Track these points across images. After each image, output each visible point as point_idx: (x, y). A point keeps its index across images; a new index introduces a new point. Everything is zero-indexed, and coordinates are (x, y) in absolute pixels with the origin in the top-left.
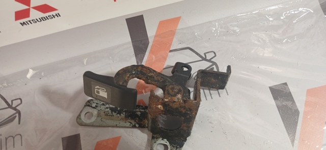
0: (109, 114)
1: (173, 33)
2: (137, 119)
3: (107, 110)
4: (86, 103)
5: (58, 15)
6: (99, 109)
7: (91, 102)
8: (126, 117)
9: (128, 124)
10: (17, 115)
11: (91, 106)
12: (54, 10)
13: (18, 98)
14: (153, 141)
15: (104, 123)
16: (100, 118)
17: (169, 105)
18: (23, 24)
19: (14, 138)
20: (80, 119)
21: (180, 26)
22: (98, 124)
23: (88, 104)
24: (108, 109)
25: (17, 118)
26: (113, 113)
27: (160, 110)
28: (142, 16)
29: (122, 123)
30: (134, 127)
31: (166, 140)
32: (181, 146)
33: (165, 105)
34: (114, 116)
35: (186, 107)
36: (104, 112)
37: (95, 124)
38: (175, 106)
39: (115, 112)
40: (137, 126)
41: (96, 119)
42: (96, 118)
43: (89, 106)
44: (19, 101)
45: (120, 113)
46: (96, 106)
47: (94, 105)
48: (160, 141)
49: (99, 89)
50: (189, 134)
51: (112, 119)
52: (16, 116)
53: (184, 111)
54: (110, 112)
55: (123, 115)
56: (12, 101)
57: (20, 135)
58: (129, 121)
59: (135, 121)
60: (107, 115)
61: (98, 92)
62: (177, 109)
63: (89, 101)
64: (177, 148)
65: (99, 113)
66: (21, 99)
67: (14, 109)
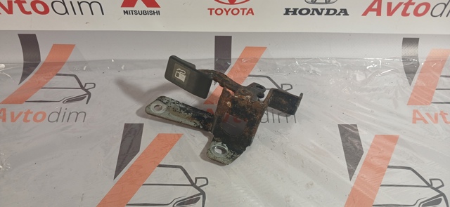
0: (177, 111)
1: (256, 60)
2: (203, 121)
3: (176, 107)
4: (158, 98)
5: (158, 13)
6: (169, 105)
7: (163, 98)
8: (193, 117)
9: (193, 124)
10: (87, 96)
11: (162, 102)
12: (158, 6)
13: (93, 82)
14: (213, 143)
15: (171, 117)
16: (168, 112)
17: (237, 102)
18: (125, 12)
19: (78, 114)
20: (149, 108)
21: (264, 55)
22: (164, 116)
24: (178, 107)
25: (86, 99)
26: (182, 110)
27: (228, 107)
28: (231, 37)
29: (187, 122)
30: (197, 128)
31: (225, 145)
32: (240, 153)
33: (234, 101)
34: (181, 113)
35: (253, 107)
36: (173, 108)
37: (162, 116)
38: (242, 104)
39: (184, 110)
40: (201, 127)
41: (164, 113)
42: (164, 111)
44: (93, 85)
45: (188, 112)
47: (165, 101)
48: (220, 144)
49: (179, 71)
50: (249, 143)
51: (179, 116)
53: (249, 112)
54: (179, 109)
55: (190, 115)
56: (86, 84)
57: (85, 113)
58: (195, 121)
59: (200, 123)
60: (175, 111)
61: (178, 75)
62: (244, 107)
63: (161, 97)
64: (234, 154)
65: (168, 108)
66: (95, 85)
67: (86, 90)
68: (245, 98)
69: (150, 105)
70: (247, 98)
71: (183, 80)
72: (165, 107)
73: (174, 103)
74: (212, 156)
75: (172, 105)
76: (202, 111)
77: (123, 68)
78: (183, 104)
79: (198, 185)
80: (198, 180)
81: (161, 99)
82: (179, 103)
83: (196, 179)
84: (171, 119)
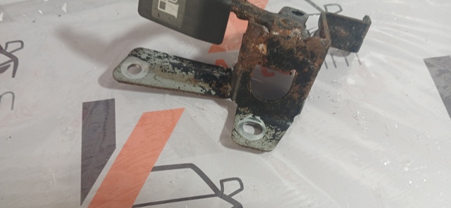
0: (168, 70)
2: (215, 82)
3: (165, 64)
4: (132, 52)
6: (153, 62)
7: (140, 52)
8: (197, 78)
9: (198, 90)
10: (12, 64)
11: (140, 58)
13: (18, 39)
14: (238, 117)
15: (159, 83)
16: (153, 75)
17: (278, 42)
20: (120, 72)
22: (148, 83)
23: (135, 53)
24: (168, 64)
25: (11, 69)
26: (176, 69)
27: (261, 54)
29: (189, 87)
30: (207, 95)
31: (258, 118)
32: (285, 128)
33: (271, 43)
34: (176, 73)
35: (308, 49)
36: (161, 67)
37: (143, 82)
38: (288, 45)
39: (179, 68)
40: (213, 93)
41: (146, 76)
42: (146, 74)
43: (136, 56)
44: (20, 44)
45: (186, 70)
46: (147, 58)
47: (144, 56)
48: (248, 118)
50: (298, 110)
51: (173, 79)
52: (10, 65)
53: (301, 58)
54: (170, 66)
55: (191, 75)
56: (7, 44)
57: (13, 94)
58: (201, 84)
59: (210, 86)
60: (165, 71)
61: (163, 5)
62: (291, 51)
63: (136, 50)
64: (276, 131)
65: (152, 68)
66: (22, 42)
67: (9, 55)
68: (291, 34)
69: (119, 67)
70: (296, 34)
71: (175, 14)
72: (145, 66)
73: (160, 57)
74: (242, 142)
75: (158, 61)
76: (209, 66)
77: (64, 9)
78: (176, 58)
79: (227, 192)
80: (225, 184)
81: (136, 53)
82: (168, 56)
83: (222, 182)
84: (159, 84)
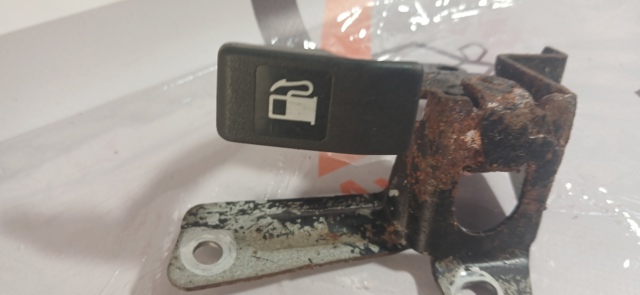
0: (275, 233)
2: (369, 227)
3: (263, 222)
4: (185, 219)
6: (237, 226)
7: (202, 214)
8: (334, 230)
9: (344, 252)
11: (206, 225)
14: (443, 281)
15: (268, 264)
16: (250, 252)
20: (182, 269)
22: (248, 272)
23: (192, 219)
24: (269, 220)
26: (288, 224)
29: (327, 253)
30: (366, 256)
34: (292, 233)
36: (259, 230)
37: (238, 274)
38: (518, 122)
39: (293, 222)
40: (375, 249)
41: (237, 259)
42: (234, 255)
43: (196, 224)
45: (307, 221)
46: (221, 221)
47: (214, 220)
48: (462, 275)
49: (283, 91)
51: (290, 247)
54: (276, 223)
55: (321, 227)
58: (345, 238)
59: (364, 237)
60: (271, 236)
61: (281, 107)
63: (192, 213)
64: (517, 282)
65: (240, 238)
69: (175, 257)
71: (310, 117)
72: (224, 238)
73: (243, 212)
75: (244, 221)
76: (337, 200)
78: (273, 203)
81: (194, 218)
82: (256, 206)
84: (270, 268)
